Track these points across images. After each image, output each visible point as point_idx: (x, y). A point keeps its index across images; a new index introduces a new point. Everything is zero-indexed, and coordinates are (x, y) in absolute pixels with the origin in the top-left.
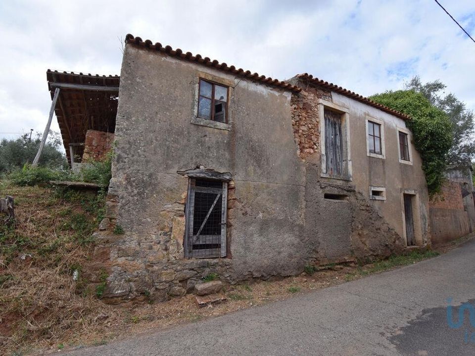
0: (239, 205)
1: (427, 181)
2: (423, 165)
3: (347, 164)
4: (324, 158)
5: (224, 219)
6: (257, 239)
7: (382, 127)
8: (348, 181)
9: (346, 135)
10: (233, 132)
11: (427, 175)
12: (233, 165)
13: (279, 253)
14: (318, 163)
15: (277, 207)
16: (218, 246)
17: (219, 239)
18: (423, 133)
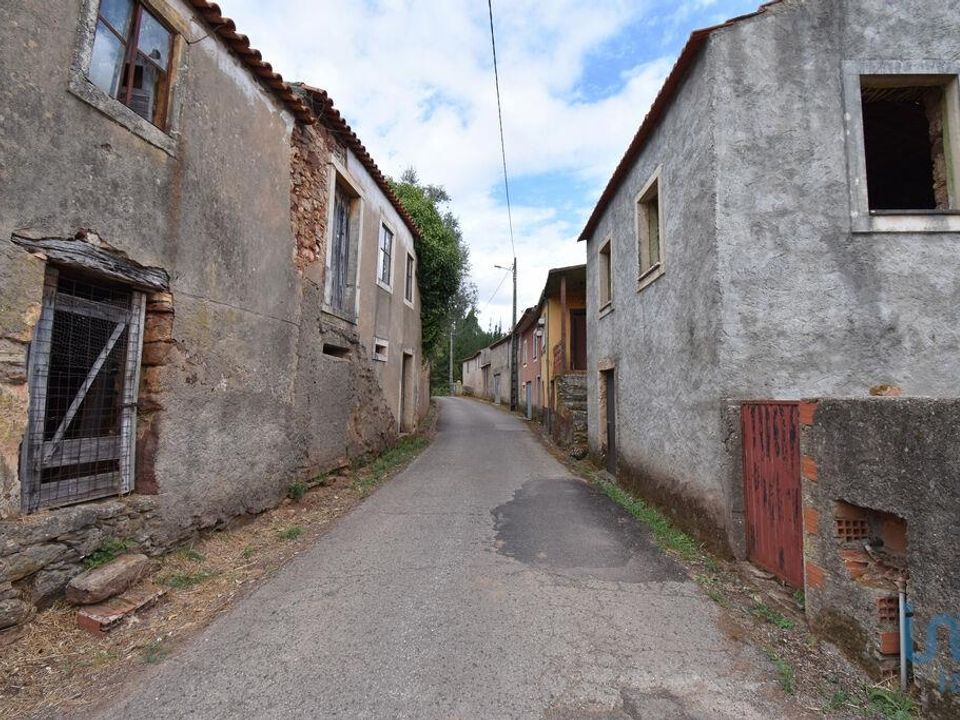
0: (180, 358)
1: (423, 337)
2: (422, 311)
3: (353, 293)
4: (330, 275)
5: (131, 393)
6: (214, 438)
7: (394, 238)
8: (352, 323)
9: (357, 240)
10: (179, 164)
11: (423, 327)
12: (172, 252)
13: (253, 465)
14: (319, 282)
15: (254, 366)
16: (113, 465)
17: (116, 448)
18: (434, 264)
